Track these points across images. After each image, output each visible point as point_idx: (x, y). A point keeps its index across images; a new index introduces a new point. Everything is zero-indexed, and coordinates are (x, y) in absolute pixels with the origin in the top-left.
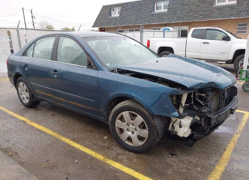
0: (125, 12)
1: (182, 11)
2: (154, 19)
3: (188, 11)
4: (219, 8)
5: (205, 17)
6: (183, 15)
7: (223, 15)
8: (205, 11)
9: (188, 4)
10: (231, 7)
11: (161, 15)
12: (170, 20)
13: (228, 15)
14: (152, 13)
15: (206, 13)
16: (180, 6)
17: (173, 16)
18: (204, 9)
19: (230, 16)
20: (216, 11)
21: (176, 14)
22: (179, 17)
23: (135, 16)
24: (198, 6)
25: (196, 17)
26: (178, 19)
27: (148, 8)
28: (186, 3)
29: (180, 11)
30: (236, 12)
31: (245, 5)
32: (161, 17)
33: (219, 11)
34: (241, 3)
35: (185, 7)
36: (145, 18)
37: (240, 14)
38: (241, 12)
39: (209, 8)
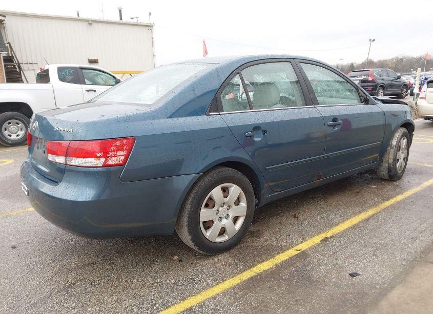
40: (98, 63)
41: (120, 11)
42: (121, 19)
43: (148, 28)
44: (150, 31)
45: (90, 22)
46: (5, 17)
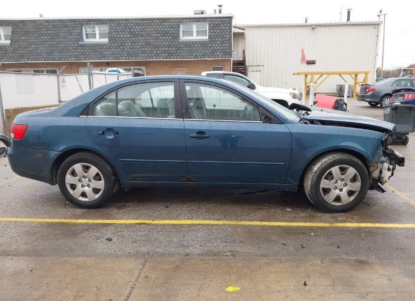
0: (23, 38)
1: (133, 44)
2: (87, 54)
3: (143, 44)
4: (188, 44)
5: (170, 55)
6: (136, 50)
7: (194, 54)
8: (169, 46)
9: (140, 33)
10: (202, 44)
11: (98, 47)
12: (116, 56)
13: (201, 54)
14: (80, 43)
15: (170, 49)
16: (128, 36)
17: (119, 50)
18: (167, 43)
19: (204, 56)
20: (185, 48)
21: (125, 47)
22: (131, 52)
23: (46, 46)
24: (157, 38)
25: (157, 55)
26: (129, 55)
27: (71, 34)
28: (137, 32)
29: (130, 44)
30: (210, 51)
31: (219, 42)
32: (99, 51)
33: (187, 49)
34: (213, 39)
35: (137, 38)
36: (69, 51)
37: (215, 54)
38: (215, 51)
39: (174, 43)
40: (315, 64)
41: (349, 13)
42: (348, 20)
43: (374, 26)
44: (376, 29)
45: (314, 27)
46: (244, 30)
